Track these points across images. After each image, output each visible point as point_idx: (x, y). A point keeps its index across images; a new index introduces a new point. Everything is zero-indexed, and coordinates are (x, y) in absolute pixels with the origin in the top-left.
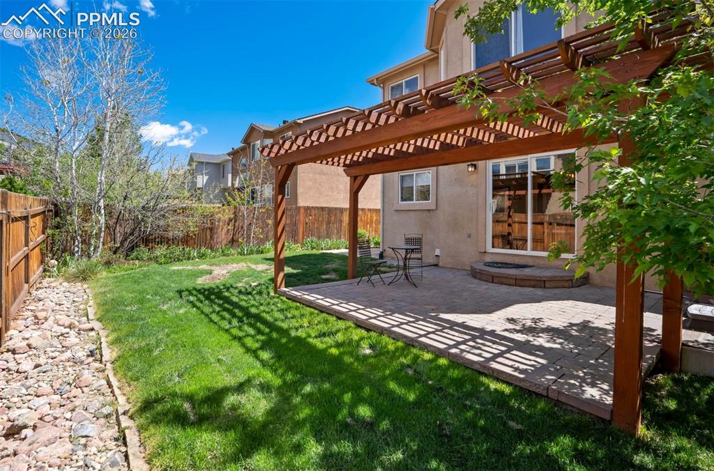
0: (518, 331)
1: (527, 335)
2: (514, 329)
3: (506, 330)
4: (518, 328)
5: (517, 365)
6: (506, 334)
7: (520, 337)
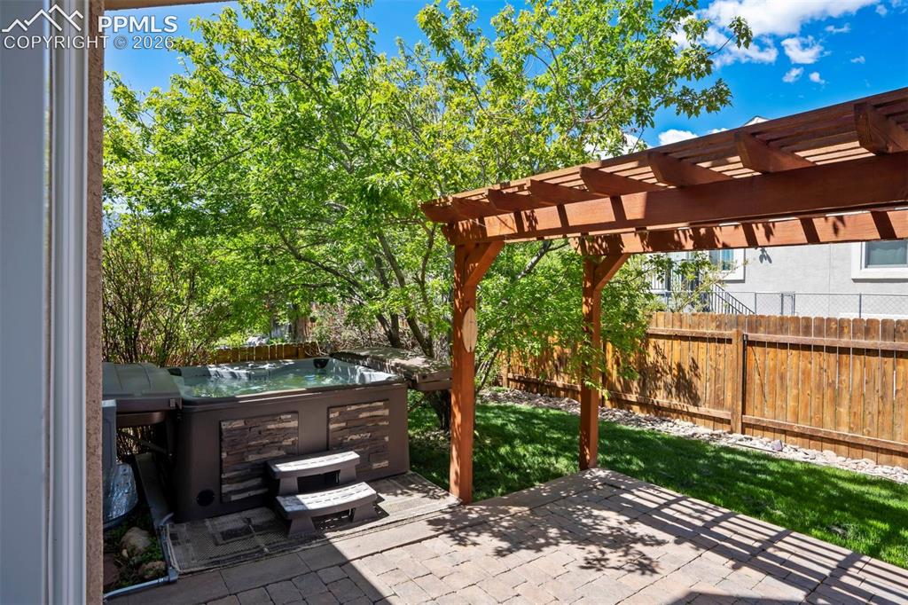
0: (641, 540)
1: (628, 532)
2: (646, 545)
3: (660, 543)
4: (639, 547)
5: (655, 493)
6: (660, 535)
7: (641, 529)
